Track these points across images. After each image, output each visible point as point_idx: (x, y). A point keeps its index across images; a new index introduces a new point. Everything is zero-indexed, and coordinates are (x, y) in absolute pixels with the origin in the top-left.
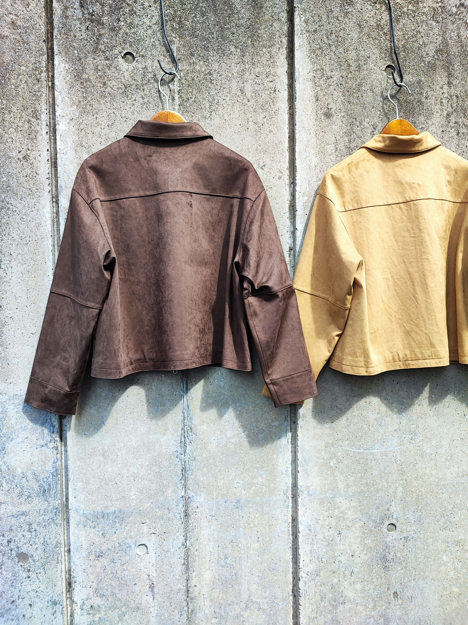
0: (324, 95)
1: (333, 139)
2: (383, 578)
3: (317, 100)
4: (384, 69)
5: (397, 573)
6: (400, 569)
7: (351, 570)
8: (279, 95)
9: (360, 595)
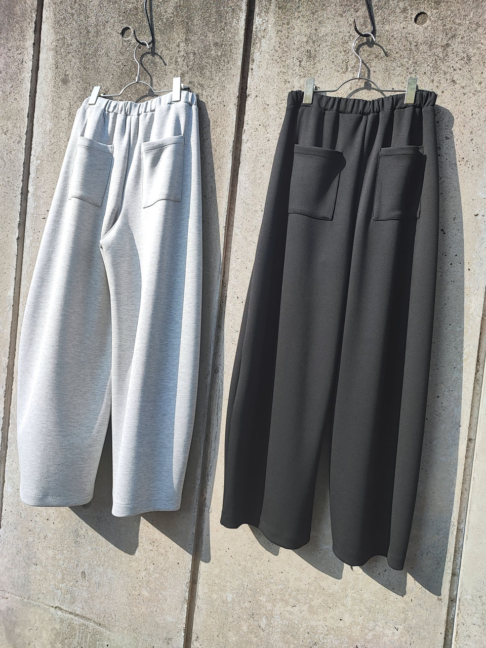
0: (63, 63)
1: (67, 104)
2: (73, 553)
3: (57, 68)
4: (120, 32)
5: (86, 553)
6: (90, 548)
7: (45, 534)
8: (26, 65)
9: (51, 561)
